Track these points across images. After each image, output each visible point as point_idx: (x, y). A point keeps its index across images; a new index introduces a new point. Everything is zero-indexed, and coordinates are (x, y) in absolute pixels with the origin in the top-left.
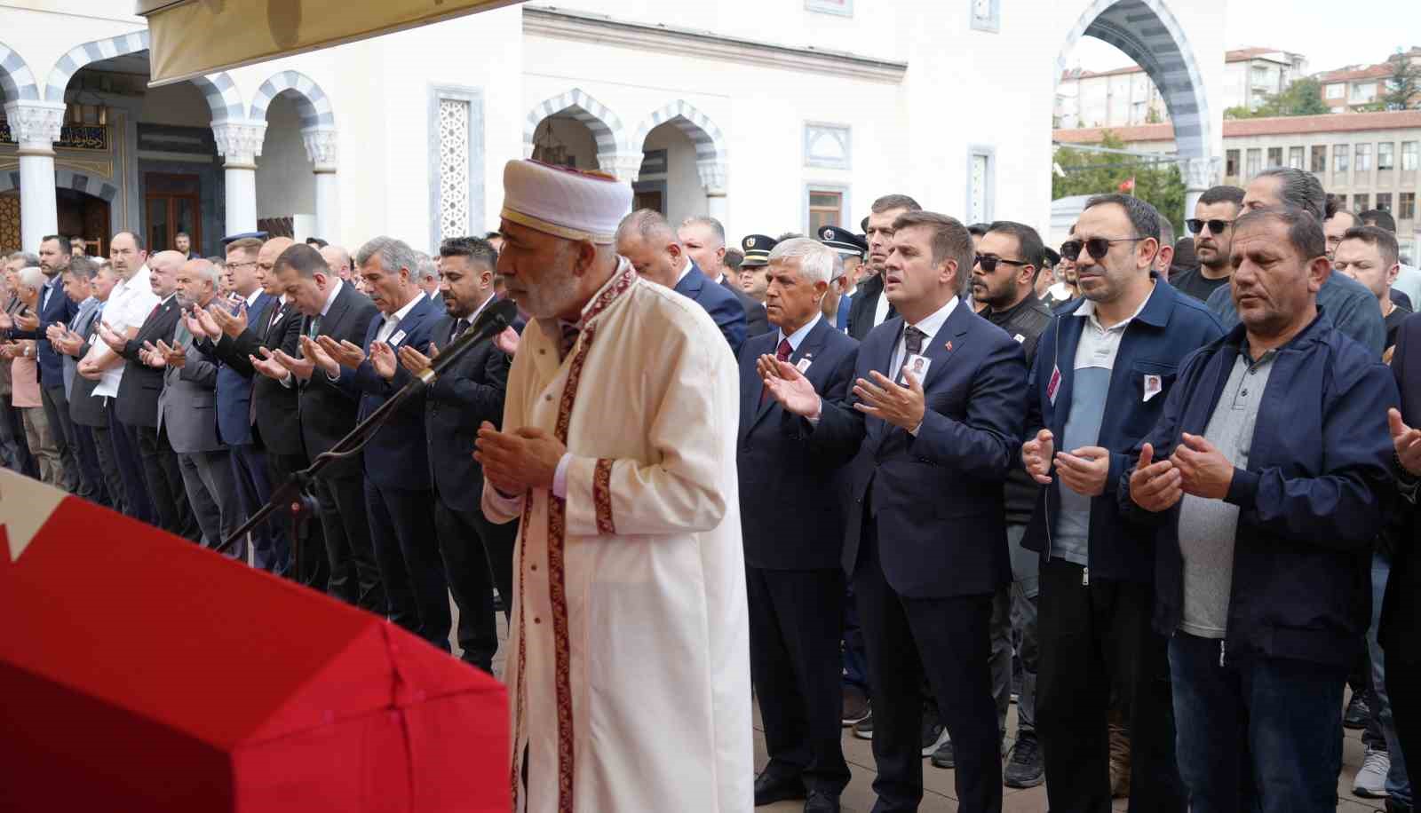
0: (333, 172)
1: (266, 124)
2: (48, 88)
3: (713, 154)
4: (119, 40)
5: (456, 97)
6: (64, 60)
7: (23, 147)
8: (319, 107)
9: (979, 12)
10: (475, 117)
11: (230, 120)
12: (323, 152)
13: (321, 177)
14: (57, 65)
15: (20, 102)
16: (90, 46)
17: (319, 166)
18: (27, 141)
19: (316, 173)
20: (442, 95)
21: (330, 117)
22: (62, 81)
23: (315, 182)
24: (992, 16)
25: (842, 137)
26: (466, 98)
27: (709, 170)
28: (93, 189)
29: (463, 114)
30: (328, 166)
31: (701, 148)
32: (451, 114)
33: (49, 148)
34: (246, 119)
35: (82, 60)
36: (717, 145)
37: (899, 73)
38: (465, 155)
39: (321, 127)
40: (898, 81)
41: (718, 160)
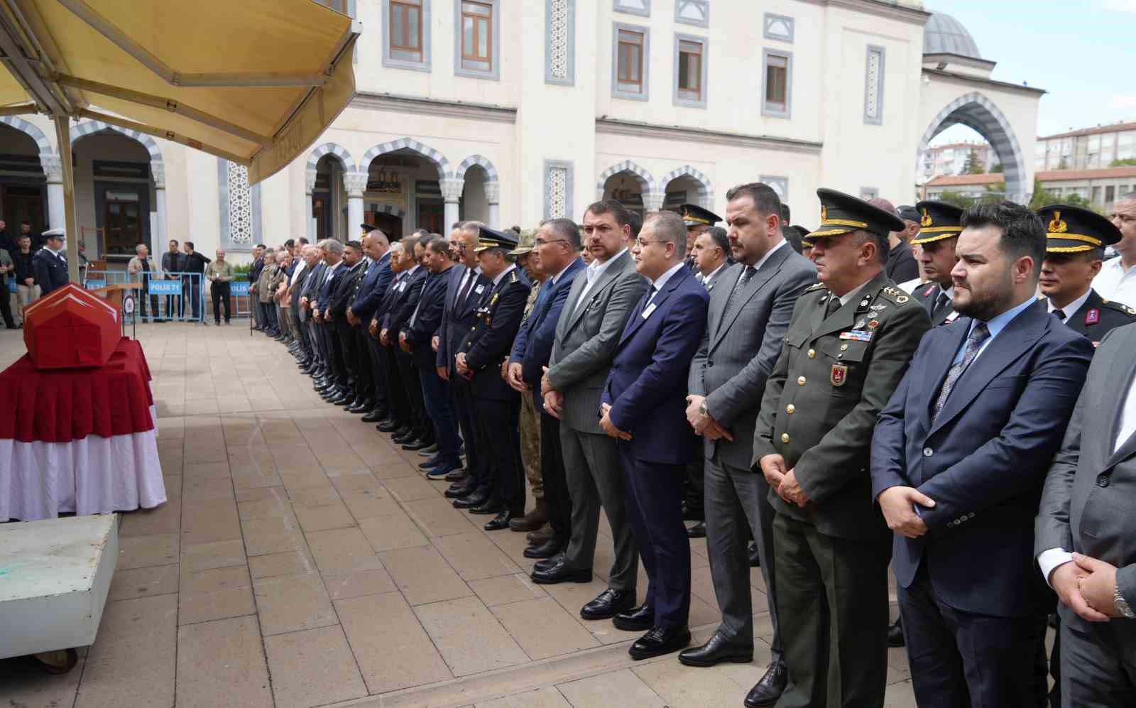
0: (497, 204)
1: (463, 181)
2: (360, 167)
3: (706, 194)
4: (394, 143)
5: (559, 166)
6: (368, 154)
7: (350, 194)
8: (490, 173)
9: (870, 113)
10: (569, 176)
11: (447, 180)
12: (492, 194)
13: (493, 207)
14: (365, 155)
15: (348, 173)
16: (381, 146)
17: (491, 201)
18: (351, 191)
19: (490, 204)
20: (551, 166)
21: (496, 177)
22: (367, 163)
23: (489, 210)
24: (879, 116)
25: (783, 184)
26: (563, 167)
27: (703, 202)
28: (394, 213)
29: (563, 175)
30: (495, 201)
31: (701, 190)
32: (557, 175)
33: (361, 194)
34: (454, 179)
35: (377, 153)
36: (708, 189)
37: (818, 149)
38: (564, 195)
39: (491, 182)
40: (818, 153)
41: (709, 197)
